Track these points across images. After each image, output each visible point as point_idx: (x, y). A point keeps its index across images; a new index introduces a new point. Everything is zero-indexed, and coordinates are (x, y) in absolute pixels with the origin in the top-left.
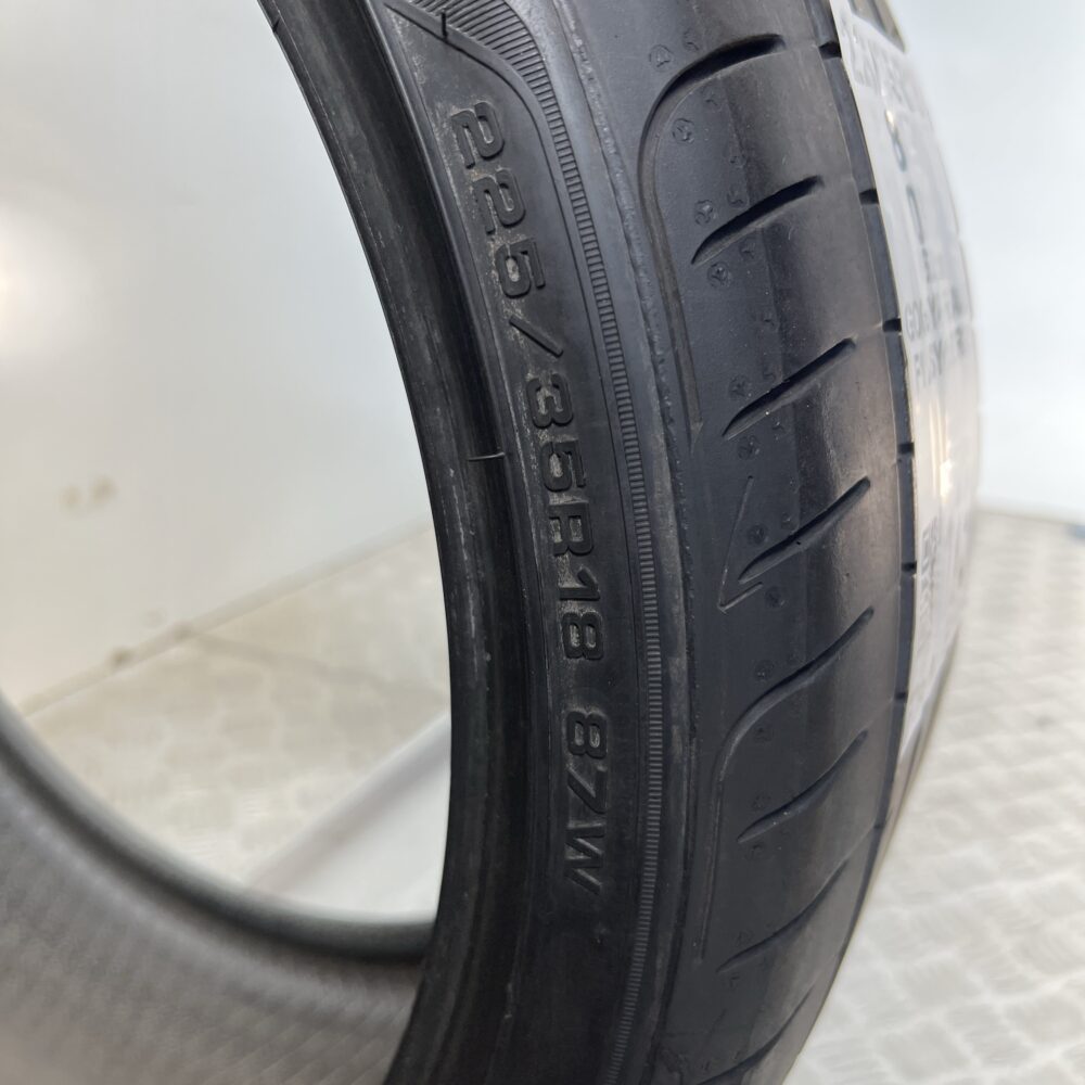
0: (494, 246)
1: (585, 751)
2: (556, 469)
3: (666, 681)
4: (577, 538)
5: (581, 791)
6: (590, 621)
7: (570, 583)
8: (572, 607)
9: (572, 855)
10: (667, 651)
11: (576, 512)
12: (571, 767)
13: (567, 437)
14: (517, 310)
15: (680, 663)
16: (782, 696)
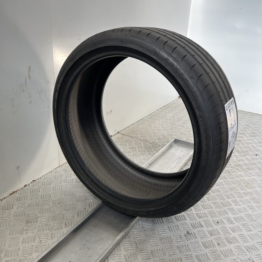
0: (202, 127)
1: (205, 157)
2: (205, 140)
3: (210, 153)
4: (206, 144)
5: (204, 159)
6: (206, 149)
7: (205, 147)
8: (205, 148)
9: (203, 163)
10: (211, 151)
11: (206, 143)
12: (204, 158)
13: (206, 138)
14: (203, 131)
15: (211, 152)
16: (218, 154)
